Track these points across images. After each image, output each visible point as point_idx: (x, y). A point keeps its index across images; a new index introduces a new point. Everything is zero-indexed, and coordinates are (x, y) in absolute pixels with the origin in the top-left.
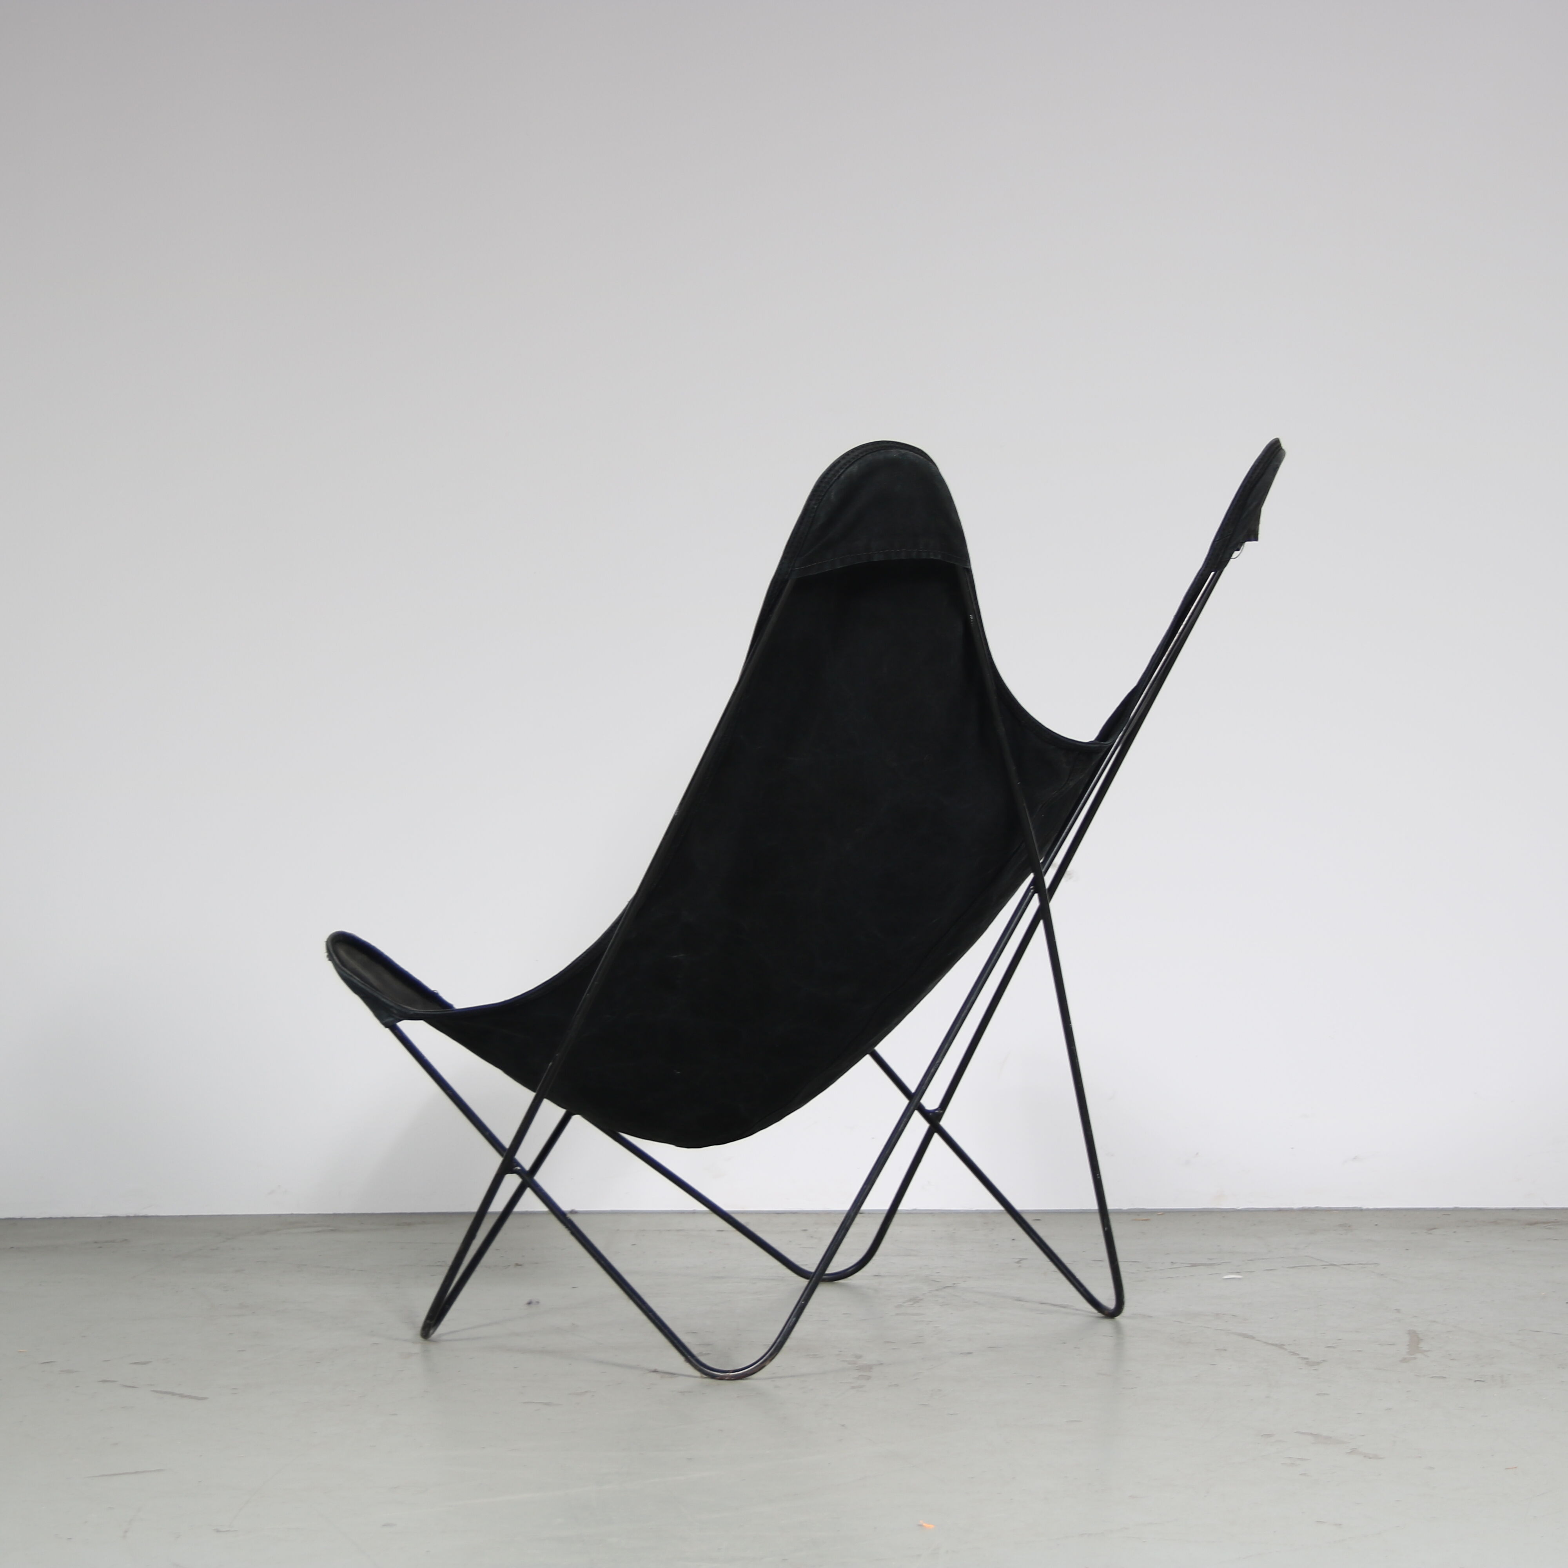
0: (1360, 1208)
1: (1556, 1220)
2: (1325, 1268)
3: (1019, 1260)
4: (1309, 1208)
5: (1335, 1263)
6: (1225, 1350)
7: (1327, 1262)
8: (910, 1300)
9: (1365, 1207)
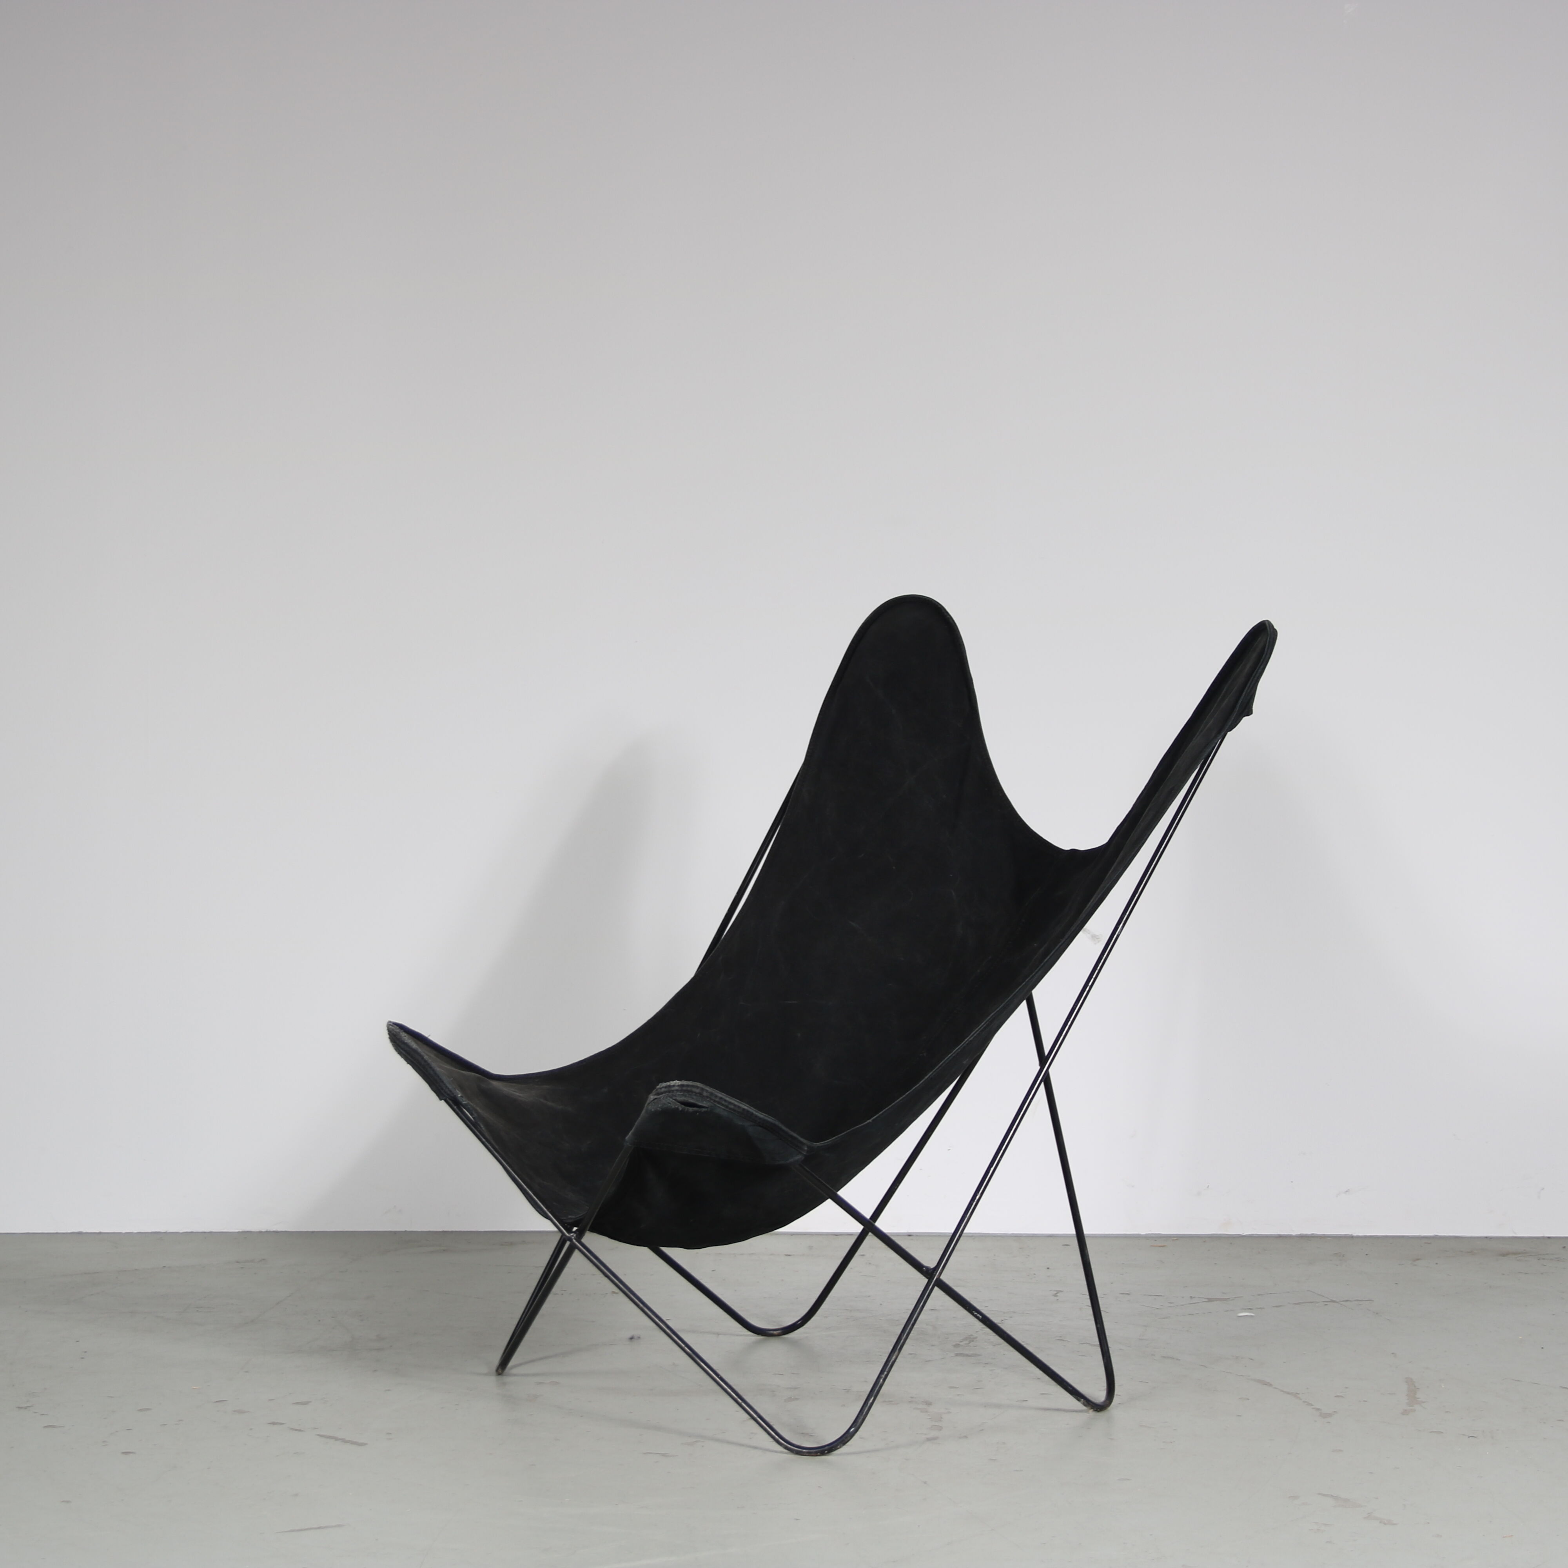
0: (1352, 1235)
1: (1525, 1250)
2: (1326, 1305)
3: (1055, 1292)
4: (1306, 1234)
5: (1334, 1300)
6: (1248, 1399)
7: (1327, 1298)
8: (966, 1339)
9: (1355, 1234)
